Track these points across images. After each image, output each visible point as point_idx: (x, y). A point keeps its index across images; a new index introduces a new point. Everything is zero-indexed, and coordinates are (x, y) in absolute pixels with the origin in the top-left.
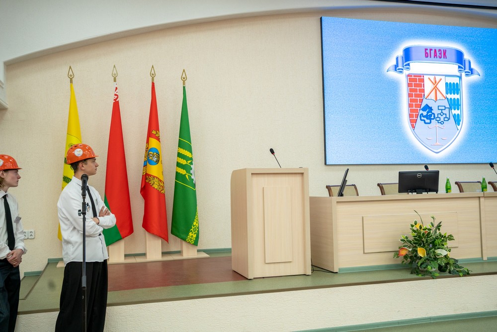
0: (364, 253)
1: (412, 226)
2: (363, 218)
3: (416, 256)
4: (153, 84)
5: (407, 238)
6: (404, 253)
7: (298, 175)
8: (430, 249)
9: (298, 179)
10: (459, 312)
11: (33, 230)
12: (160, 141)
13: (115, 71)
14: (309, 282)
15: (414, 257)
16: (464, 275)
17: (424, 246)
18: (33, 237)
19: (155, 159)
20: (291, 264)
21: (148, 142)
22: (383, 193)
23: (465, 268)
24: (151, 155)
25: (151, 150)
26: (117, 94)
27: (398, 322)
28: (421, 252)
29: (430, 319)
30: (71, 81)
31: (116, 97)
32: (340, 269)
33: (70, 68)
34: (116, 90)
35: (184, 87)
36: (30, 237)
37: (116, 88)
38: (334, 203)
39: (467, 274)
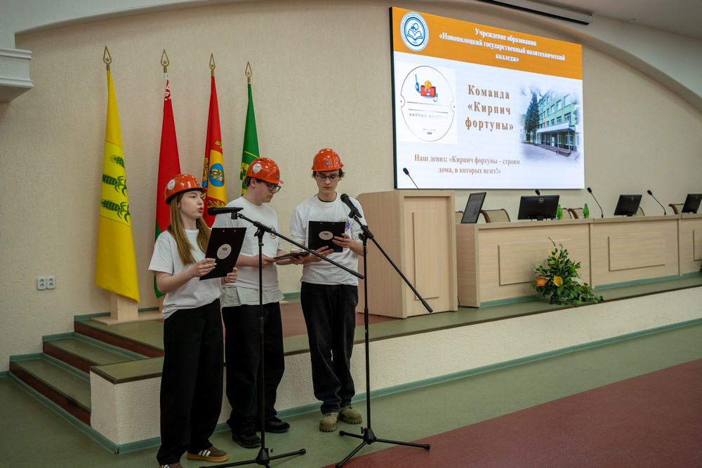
0: (500, 285)
1: (554, 254)
2: (499, 247)
3: (551, 285)
4: (213, 78)
5: (541, 267)
6: (542, 283)
7: (443, 199)
8: (566, 277)
9: (443, 203)
10: (594, 340)
11: (53, 277)
13: (165, 58)
14: (455, 319)
15: (549, 287)
16: (599, 303)
17: (559, 275)
18: (53, 287)
19: (221, 179)
20: (438, 299)
21: (208, 155)
22: (487, 220)
23: (598, 295)
24: (216, 173)
25: (214, 166)
26: (169, 89)
27: (551, 353)
28: (557, 281)
29: (573, 348)
30: (108, 68)
32: (482, 304)
33: (106, 48)
34: (167, 84)
35: (249, 86)
36: (49, 287)
37: (168, 82)
38: (476, 230)
39: (602, 301)
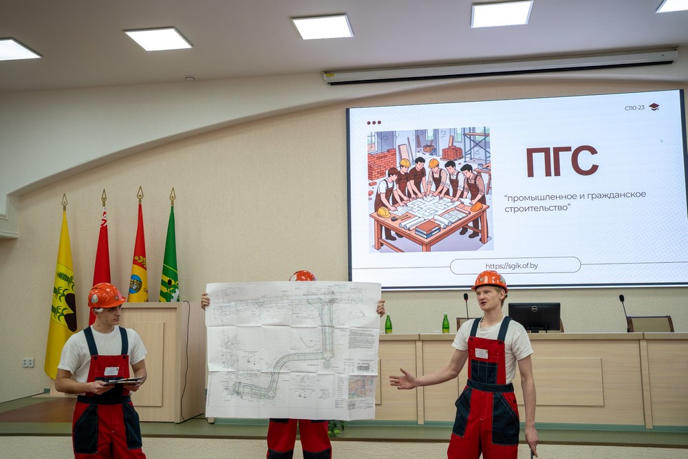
4: (140, 206)
9: (173, 314)
11: (32, 359)
12: (146, 269)
13: (104, 196)
14: (177, 431)
18: (32, 366)
26: (105, 218)
30: (65, 209)
31: (103, 222)
33: (64, 195)
35: (172, 208)
36: (29, 366)
37: (105, 213)
